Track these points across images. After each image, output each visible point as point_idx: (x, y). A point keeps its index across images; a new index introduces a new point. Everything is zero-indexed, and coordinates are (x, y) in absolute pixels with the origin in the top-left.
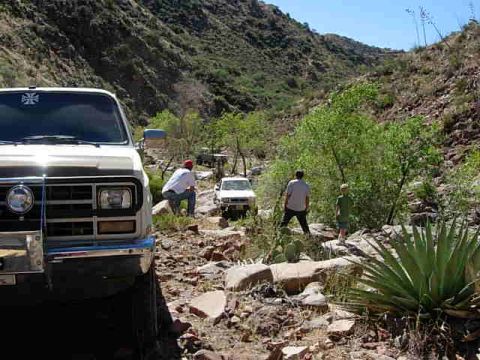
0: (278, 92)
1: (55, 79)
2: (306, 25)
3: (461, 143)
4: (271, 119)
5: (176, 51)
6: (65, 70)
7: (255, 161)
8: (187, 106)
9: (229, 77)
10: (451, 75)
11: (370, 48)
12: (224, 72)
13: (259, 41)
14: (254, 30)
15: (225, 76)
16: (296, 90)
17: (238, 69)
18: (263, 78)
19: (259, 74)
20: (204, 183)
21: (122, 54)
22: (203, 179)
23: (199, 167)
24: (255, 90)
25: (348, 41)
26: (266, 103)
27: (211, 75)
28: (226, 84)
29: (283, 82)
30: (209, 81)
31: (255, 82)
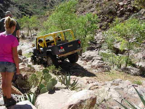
0: (41, 10)
3: (99, 23)
4: (39, 18)
9: (26, 6)
10: (94, 2)
12: (24, 5)
16: (46, 9)
17: (28, 3)
18: (36, 6)
19: (35, 5)
24: (34, 10)
26: (37, 13)
27: (20, 6)
28: (25, 8)
29: (42, 7)
30: (20, 8)
31: (34, 7)
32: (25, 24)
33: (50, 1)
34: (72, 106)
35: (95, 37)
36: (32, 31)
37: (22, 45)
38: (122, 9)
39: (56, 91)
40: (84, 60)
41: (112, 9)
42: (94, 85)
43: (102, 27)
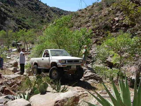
0: (38, 24)
2: (46, 4)
4: (36, 32)
5: (6, 12)
7: (31, 45)
8: (9, 28)
9: (23, 20)
10: (90, 17)
11: (65, 11)
12: (21, 18)
13: (32, 9)
14: (30, 5)
16: (43, 23)
17: (26, 17)
19: (32, 19)
20: (14, 53)
22: (14, 51)
23: (13, 47)
24: (31, 23)
25: (58, 9)
26: (34, 27)
27: (17, 19)
28: (22, 22)
29: (39, 21)
30: (16, 21)
31: (31, 21)
32: (21, 38)
33: (47, 16)
36: (28, 45)
37: (18, 59)
38: (118, 24)
41: (108, 24)
43: (98, 42)
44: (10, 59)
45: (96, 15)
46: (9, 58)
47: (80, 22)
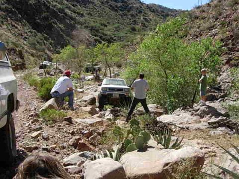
0: (126, 33)
1: (11, 32)
3: (226, 54)
4: (123, 47)
5: (74, 15)
6: (16, 28)
7: (116, 69)
8: (80, 43)
9: (102, 27)
10: (217, 19)
11: (171, 10)
12: (99, 25)
13: (116, 8)
14: (112, 3)
15: (99, 27)
16: (135, 32)
17: (106, 23)
18: (118, 27)
19: (116, 25)
20: (89, 82)
21: (46, 19)
22: (89, 80)
23: (87, 73)
24: (115, 33)
25: (160, 6)
26: (120, 39)
27: (92, 27)
28: (100, 31)
29: (129, 29)
30: (91, 30)
31: (115, 29)
32: (100, 57)
33: (142, 19)
34: (169, 165)
35: (219, 79)
36: (111, 69)
37: (95, 92)
39: (148, 149)
40: (196, 115)
42: (210, 152)
43: (231, 62)
44: (82, 92)
45: (228, 14)
46: (81, 90)
47: (199, 27)
